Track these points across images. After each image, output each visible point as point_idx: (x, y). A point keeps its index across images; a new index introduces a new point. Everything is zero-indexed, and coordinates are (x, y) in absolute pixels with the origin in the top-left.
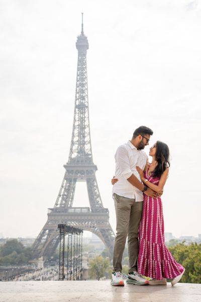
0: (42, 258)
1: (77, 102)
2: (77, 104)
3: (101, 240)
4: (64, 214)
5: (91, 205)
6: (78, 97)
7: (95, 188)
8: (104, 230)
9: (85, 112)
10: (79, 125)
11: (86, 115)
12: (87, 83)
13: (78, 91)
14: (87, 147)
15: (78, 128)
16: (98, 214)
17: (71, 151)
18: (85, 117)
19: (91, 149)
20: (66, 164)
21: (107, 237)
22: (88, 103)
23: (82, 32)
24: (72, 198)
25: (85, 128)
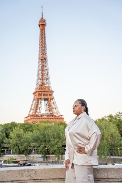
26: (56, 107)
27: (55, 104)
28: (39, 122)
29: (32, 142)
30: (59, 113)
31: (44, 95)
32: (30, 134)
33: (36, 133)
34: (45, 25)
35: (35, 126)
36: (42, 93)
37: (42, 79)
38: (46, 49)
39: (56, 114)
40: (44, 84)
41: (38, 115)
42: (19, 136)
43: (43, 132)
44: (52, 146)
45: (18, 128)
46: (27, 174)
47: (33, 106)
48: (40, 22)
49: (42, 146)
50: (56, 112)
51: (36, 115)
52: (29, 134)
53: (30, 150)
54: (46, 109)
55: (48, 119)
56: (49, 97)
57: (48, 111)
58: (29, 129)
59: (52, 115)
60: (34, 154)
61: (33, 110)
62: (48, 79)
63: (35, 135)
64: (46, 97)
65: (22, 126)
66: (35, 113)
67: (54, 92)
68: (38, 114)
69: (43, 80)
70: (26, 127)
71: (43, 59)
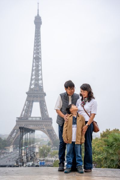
0: (12, 146)
1: (35, 55)
2: (35, 57)
3: (47, 136)
4: (26, 121)
5: (42, 116)
6: (35, 53)
7: (44, 106)
8: (49, 130)
9: (39, 62)
10: (35, 69)
11: (40, 63)
12: (40, 44)
13: (35, 49)
14: (40, 82)
15: (35, 71)
16: (46, 121)
17: (31, 84)
18: (39, 64)
19: (42, 83)
20: (27, 92)
21: (51, 134)
22: (41, 56)
23: (38, 14)
24: (31, 112)
25: (39, 71)
31: (34, 97)
34: (40, 23)
56: (39, 99)
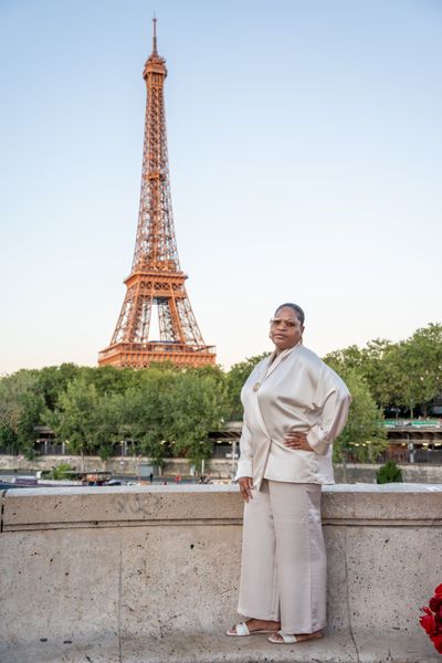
23: (155, 52)
26: (193, 324)
27: (190, 313)
28: (142, 366)
29: (122, 421)
30: (201, 339)
31: (159, 286)
32: (117, 398)
33: (133, 397)
34: (163, 76)
35: (131, 376)
36: (151, 279)
37: (153, 239)
38: (166, 150)
39: (193, 343)
40: (158, 254)
41: (139, 345)
42: (84, 405)
43: (153, 394)
44: (180, 434)
45: (83, 383)
46: (135, 505)
47: (125, 319)
48: (147, 65)
49: (151, 433)
50: (191, 336)
51: (134, 345)
52: (113, 400)
53: (117, 443)
54: (162, 329)
55: (167, 358)
56: (172, 293)
57: (169, 335)
58: (114, 385)
59: (180, 345)
60: (129, 455)
61: (125, 330)
62: (170, 238)
63: (131, 403)
64: (162, 293)
65: (94, 375)
66: (132, 338)
67: (186, 278)
68: (139, 342)
69: (154, 241)
70: (106, 379)
71: (156, 179)
